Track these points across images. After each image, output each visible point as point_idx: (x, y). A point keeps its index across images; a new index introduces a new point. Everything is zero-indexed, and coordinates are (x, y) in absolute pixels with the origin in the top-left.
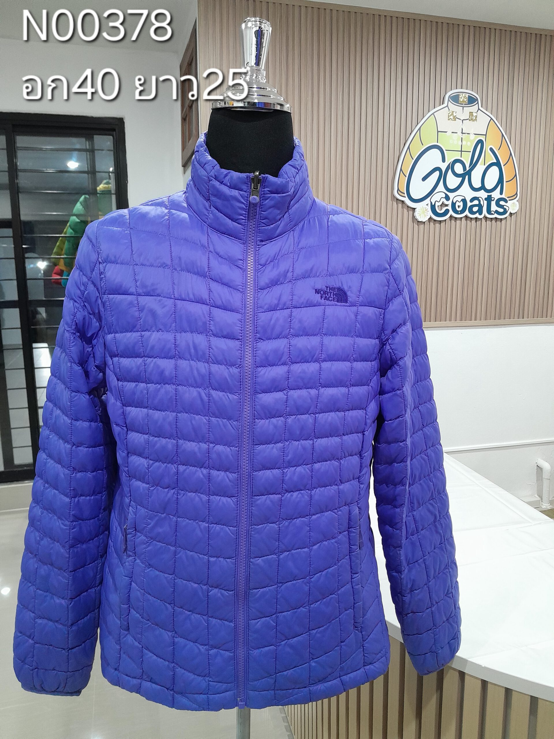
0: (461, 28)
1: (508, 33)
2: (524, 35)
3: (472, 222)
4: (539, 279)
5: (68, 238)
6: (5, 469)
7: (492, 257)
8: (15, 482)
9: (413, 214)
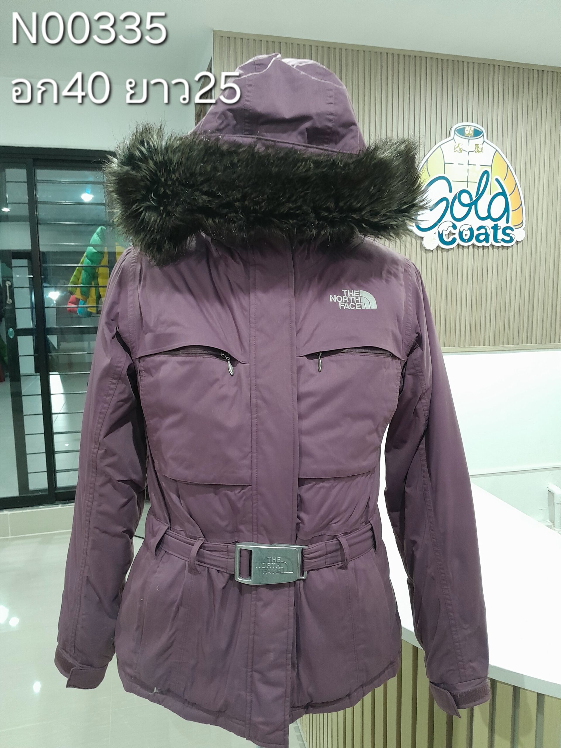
0: (466, 64)
1: (511, 69)
2: (526, 71)
3: (479, 250)
4: (546, 305)
5: (84, 268)
6: (20, 494)
7: (499, 285)
8: (31, 507)
9: (421, 244)
